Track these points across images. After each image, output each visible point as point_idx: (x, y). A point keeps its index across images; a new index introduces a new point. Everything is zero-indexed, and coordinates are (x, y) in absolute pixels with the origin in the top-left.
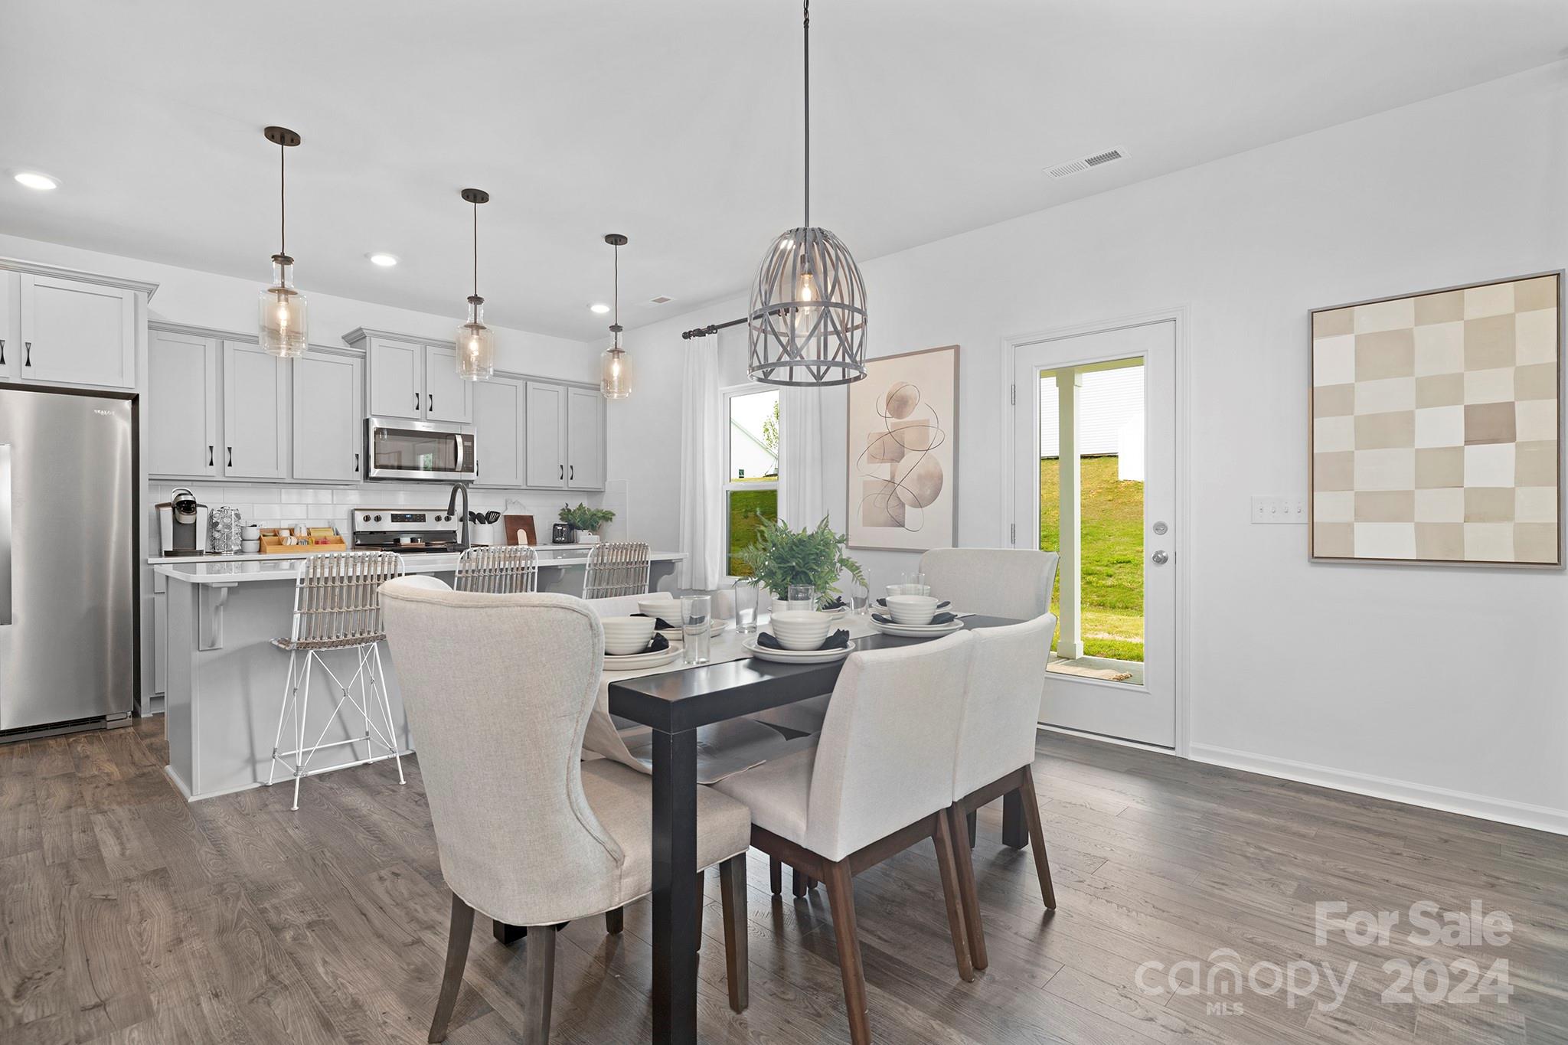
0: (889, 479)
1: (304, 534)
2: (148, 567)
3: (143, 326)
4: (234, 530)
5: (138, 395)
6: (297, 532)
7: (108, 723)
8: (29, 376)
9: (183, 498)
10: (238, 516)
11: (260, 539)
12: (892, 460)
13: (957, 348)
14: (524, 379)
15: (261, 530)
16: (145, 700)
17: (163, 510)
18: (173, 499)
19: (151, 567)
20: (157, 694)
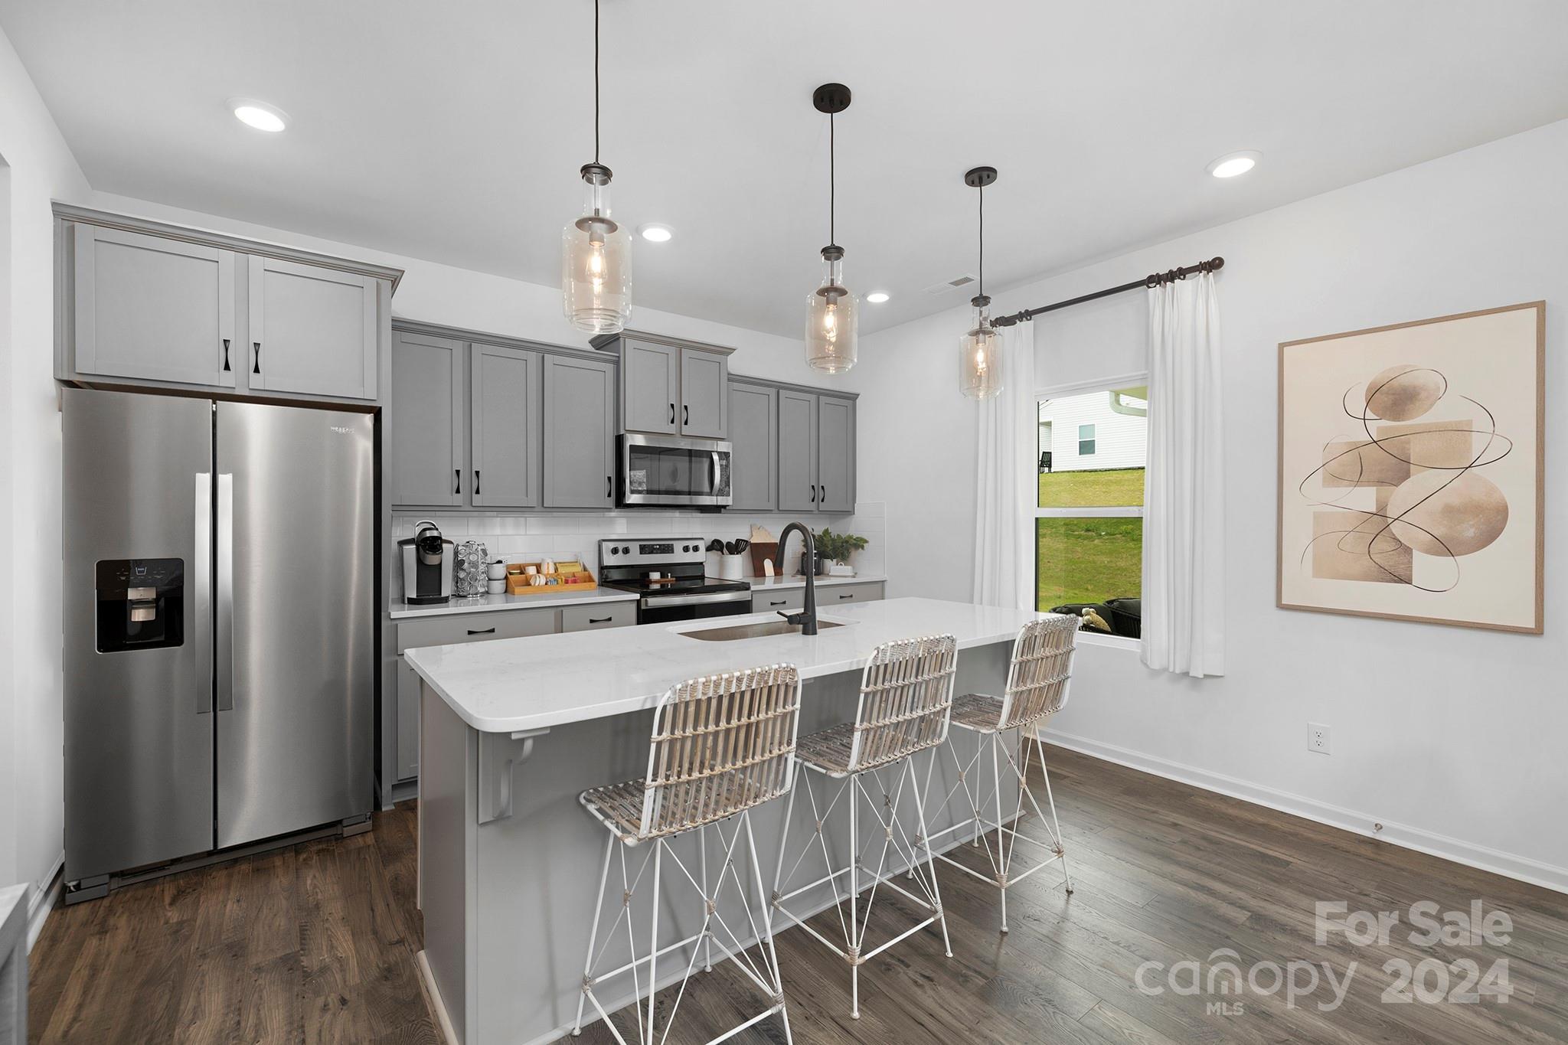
0: (1374, 510)
1: (552, 571)
2: (390, 622)
3: (387, 325)
4: (482, 568)
5: (381, 408)
6: (544, 569)
7: (345, 829)
8: (258, 383)
9: (428, 534)
10: (484, 552)
11: (506, 578)
12: (1381, 482)
13: (1541, 306)
14: (776, 387)
15: (508, 567)
16: (386, 787)
17: (406, 547)
18: (417, 534)
19: (395, 622)
20: (399, 781)
